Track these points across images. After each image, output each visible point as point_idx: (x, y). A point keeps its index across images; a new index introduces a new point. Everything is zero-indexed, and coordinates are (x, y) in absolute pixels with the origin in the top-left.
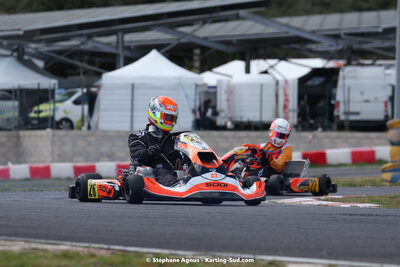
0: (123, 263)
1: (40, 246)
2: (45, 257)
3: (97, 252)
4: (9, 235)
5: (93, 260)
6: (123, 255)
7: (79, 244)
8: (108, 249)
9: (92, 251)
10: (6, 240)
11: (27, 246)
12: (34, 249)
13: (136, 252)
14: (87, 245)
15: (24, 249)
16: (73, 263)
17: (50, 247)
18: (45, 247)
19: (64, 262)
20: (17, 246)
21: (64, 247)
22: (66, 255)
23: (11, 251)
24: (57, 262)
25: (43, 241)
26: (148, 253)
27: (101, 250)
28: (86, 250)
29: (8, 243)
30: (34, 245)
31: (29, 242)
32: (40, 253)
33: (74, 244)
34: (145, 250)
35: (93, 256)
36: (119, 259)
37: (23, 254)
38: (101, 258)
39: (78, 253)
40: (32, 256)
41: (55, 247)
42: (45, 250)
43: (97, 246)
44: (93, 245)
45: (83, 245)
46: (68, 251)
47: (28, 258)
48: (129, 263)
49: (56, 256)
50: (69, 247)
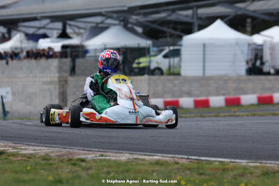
0: (198, 168)
1: (140, 157)
2: (144, 165)
3: (180, 161)
4: (119, 149)
5: (176, 166)
6: (198, 163)
7: (167, 155)
8: (188, 159)
9: (176, 159)
10: (116, 153)
11: (131, 157)
13: (207, 160)
14: (173, 156)
15: (129, 159)
17: (146, 157)
18: (143, 157)
19: (157, 168)
20: (124, 157)
21: (157, 157)
22: (158, 163)
23: (120, 160)
24: (151, 168)
25: (142, 153)
26: (215, 161)
27: (182, 160)
28: (172, 159)
29: (118, 155)
30: (136, 156)
31: (132, 154)
32: (141, 162)
33: (164, 155)
34: (214, 159)
35: (177, 163)
36: (196, 166)
37: (128, 162)
38: (183, 165)
39: (166, 162)
40: (134, 163)
41: (151, 157)
42: (144, 159)
43: (180, 156)
44: (177, 156)
45: (170, 156)
46: (159, 160)
47: (131, 165)
48: (202, 169)
49: (151, 164)
50: (161, 158)
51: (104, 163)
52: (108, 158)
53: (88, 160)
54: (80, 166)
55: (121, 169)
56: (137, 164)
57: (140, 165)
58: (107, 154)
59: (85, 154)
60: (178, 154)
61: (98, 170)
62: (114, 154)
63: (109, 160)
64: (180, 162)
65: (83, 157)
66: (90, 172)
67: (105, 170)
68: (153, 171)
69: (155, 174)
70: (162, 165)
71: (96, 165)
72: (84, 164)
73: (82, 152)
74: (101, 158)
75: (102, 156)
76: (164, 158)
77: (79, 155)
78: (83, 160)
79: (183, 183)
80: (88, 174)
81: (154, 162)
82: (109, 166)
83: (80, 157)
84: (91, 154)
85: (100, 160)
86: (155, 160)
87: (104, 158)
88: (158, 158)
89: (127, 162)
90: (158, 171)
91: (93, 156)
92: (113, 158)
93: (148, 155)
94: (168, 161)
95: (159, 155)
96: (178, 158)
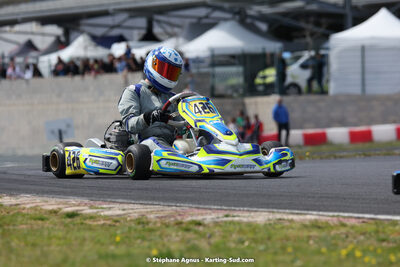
0: (377, 232)
1: (285, 217)
2: (293, 228)
3: (345, 221)
4: (251, 206)
5: (343, 230)
6: (376, 223)
7: (326, 213)
8: (359, 218)
9: (341, 219)
10: (248, 211)
11: (271, 217)
12: (280, 219)
13: (388, 220)
14: (336, 214)
15: (269, 220)
16: (323, 234)
17: (295, 217)
18: (291, 217)
19: (314, 233)
20: (261, 217)
21: (311, 216)
22: (316, 225)
23: (255, 222)
24: (305, 233)
25: (288, 211)
27: (352, 218)
28: (335, 219)
29: (252, 214)
30: (278, 216)
31: (273, 212)
32: (287, 224)
33: (321, 213)
35: (344, 225)
36: (371, 228)
38: (353, 227)
39: (327, 223)
40: (277, 227)
41: (302, 217)
42: (291, 221)
43: (346, 214)
44: (342, 214)
45: (331, 214)
46: (316, 220)
47: (274, 228)
48: (384, 232)
49: (304, 226)
50: (317, 217)
51: (231, 228)
52: (237, 219)
53: (206, 222)
54: (196, 232)
55: (260, 235)
56: (283, 228)
57: (288, 228)
58: (235, 214)
59: (202, 214)
60: (344, 212)
61: (224, 237)
62: (247, 214)
63: (239, 223)
64: (348, 223)
65: (199, 218)
66: (213, 241)
67: (235, 236)
68: (309, 237)
69: (311, 242)
70: (319, 227)
71: (221, 229)
72: (201, 228)
73: (196, 211)
74: (226, 219)
75: (227, 216)
76: (321, 218)
77: (192, 215)
78: (199, 224)
79: (358, 254)
80: (209, 244)
81: (307, 223)
82: (241, 231)
83: (194, 218)
84: (210, 214)
85: (226, 222)
86: (310, 221)
87: (230, 219)
88: (313, 217)
89: (265, 225)
90: (316, 237)
91: (214, 216)
92: (245, 220)
93: (297, 214)
94: (330, 222)
95: (315, 213)
96: (344, 217)
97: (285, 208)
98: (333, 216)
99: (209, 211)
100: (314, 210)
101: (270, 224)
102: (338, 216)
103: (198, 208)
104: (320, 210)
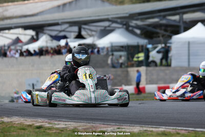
1: (149, 129)
2: (152, 135)
3: (179, 132)
4: (131, 123)
5: (178, 136)
6: (195, 133)
7: (169, 128)
8: (186, 130)
9: (177, 131)
10: (130, 126)
11: (141, 129)
12: (146, 130)
13: (201, 131)
14: (175, 128)
15: (140, 131)
17: (154, 129)
18: (151, 129)
20: (136, 129)
21: (162, 129)
22: (164, 133)
23: (133, 132)
25: (150, 126)
27: (182, 130)
28: (174, 130)
29: (132, 127)
30: (145, 129)
31: (142, 127)
32: (150, 133)
33: (167, 127)
35: (178, 134)
36: (194, 135)
38: (183, 135)
39: (170, 132)
40: (145, 134)
41: (157, 129)
42: (152, 131)
43: (180, 128)
44: (177, 128)
45: (172, 128)
46: (164, 131)
47: (143, 135)
49: (158, 134)
50: (165, 129)
52: (123, 130)
54: (103, 136)
56: (147, 135)
57: (150, 135)
58: (123, 127)
59: (106, 127)
62: (128, 127)
63: (125, 132)
65: (104, 129)
70: (166, 135)
73: (103, 126)
74: (118, 130)
75: (119, 128)
76: (167, 130)
77: (101, 128)
78: (104, 132)
81: (160, 133)
84: (110, 128)
86: (161, 131)
87: (120, 130)
88: (163, 129)
89: (138, 133)
91: (112, 128)
92: (128, 130)
93: (155, 128)
94: (172, 132)
95: (163, 127)
96: (179, 130)
97: (148, 125)
98: (173, 129)
99: (109, 126)
100: (164, 126)
101: (141, 133)
102: (175, 129)
103: (104, 124)
104: (166, 126)
